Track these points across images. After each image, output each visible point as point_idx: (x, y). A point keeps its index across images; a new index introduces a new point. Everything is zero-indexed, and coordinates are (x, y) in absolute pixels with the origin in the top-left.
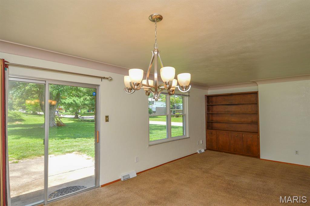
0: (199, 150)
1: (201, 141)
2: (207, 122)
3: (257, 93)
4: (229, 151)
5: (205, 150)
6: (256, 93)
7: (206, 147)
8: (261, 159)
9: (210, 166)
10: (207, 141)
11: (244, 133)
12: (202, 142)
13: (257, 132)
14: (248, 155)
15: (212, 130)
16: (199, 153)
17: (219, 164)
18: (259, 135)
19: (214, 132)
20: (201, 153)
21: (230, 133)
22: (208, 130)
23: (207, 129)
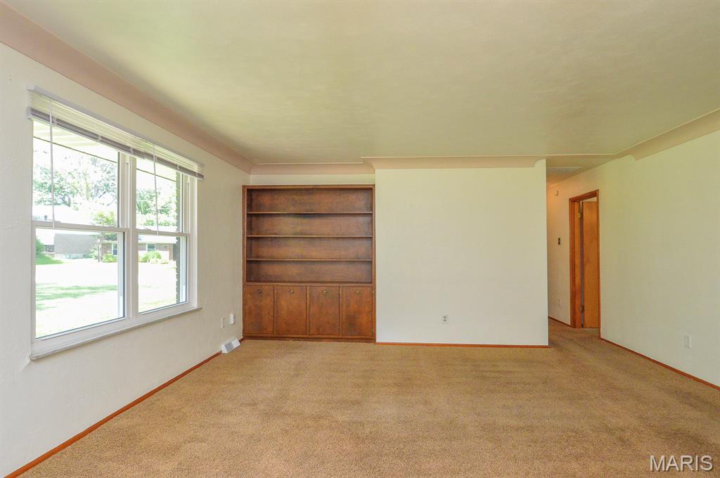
0: (227, 342)
1: (232, 316)
2: (247, 261)
3: (371, 189)
4: (306, 334)
5: (240, 341)
6: (369, 190)
7: (244, 330)
8: (379, 344)
9: (275, 389)
10: (247, 313)
11: (341, 285)
12: (234, 318)
13: (371, 281)
14: (349, 337)
15: (261, 284)
16: (225, 351)
17: (297, 375)
18: (374, 288)
19: (266, 287)
20: (234, 352)
21: (308, 288)
22: (247, 283)
23: (247, 281)
